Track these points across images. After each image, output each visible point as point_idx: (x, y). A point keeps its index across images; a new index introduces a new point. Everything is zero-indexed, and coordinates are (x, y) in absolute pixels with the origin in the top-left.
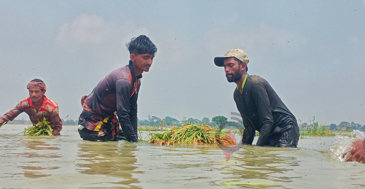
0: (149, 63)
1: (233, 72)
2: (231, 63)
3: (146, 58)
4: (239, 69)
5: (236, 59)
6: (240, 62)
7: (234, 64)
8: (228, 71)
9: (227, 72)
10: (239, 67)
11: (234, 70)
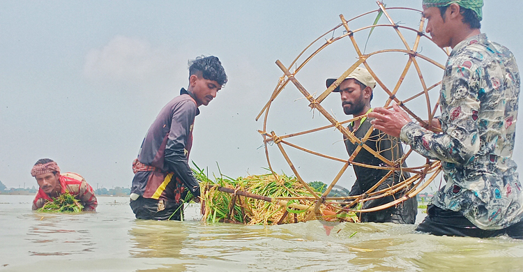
0: (212, 94)
1: (352, 100)
2: (350, 88)
3: (210, 86)
4: (361, 96)
5: (357, 82)
6: (363, 86)
7: (354, 89)
8: (345, 99)
9: (343, 99)
10: (361, 93)
11: (354, 97)
